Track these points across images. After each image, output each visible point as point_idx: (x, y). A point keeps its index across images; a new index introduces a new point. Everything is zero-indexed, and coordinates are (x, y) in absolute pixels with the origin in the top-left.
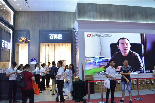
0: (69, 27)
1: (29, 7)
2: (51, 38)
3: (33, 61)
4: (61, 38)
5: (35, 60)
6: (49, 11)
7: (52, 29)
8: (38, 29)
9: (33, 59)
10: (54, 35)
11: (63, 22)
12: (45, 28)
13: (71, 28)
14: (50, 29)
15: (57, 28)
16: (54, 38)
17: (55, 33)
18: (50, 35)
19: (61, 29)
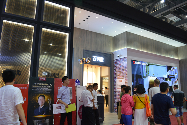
0: (109, 52)
1: (80, 24)
2: (94, 60)
3: (77, 83)
4: (103, 61)
5: (79, 82)
6: (92, 32)
7: (95, 51)
8: (83, 49)
9: (77, 81)
10: (97, 57)
11: (104, 45)
12: (88, 48)
13: (110, 52)
14: (93, 50)
15: (99, 50)
16: (96, 60)
17: (98, 56)
18: (93, 56)
19: (102, 52)
